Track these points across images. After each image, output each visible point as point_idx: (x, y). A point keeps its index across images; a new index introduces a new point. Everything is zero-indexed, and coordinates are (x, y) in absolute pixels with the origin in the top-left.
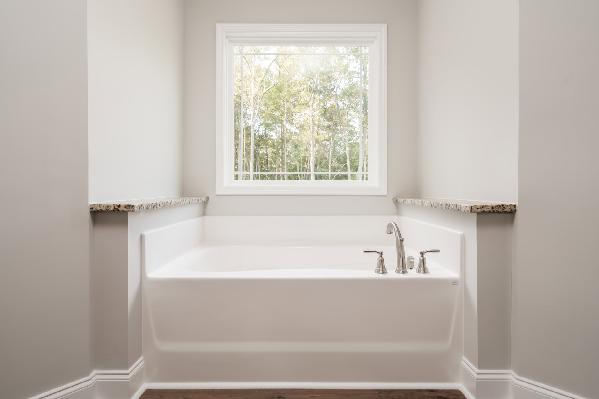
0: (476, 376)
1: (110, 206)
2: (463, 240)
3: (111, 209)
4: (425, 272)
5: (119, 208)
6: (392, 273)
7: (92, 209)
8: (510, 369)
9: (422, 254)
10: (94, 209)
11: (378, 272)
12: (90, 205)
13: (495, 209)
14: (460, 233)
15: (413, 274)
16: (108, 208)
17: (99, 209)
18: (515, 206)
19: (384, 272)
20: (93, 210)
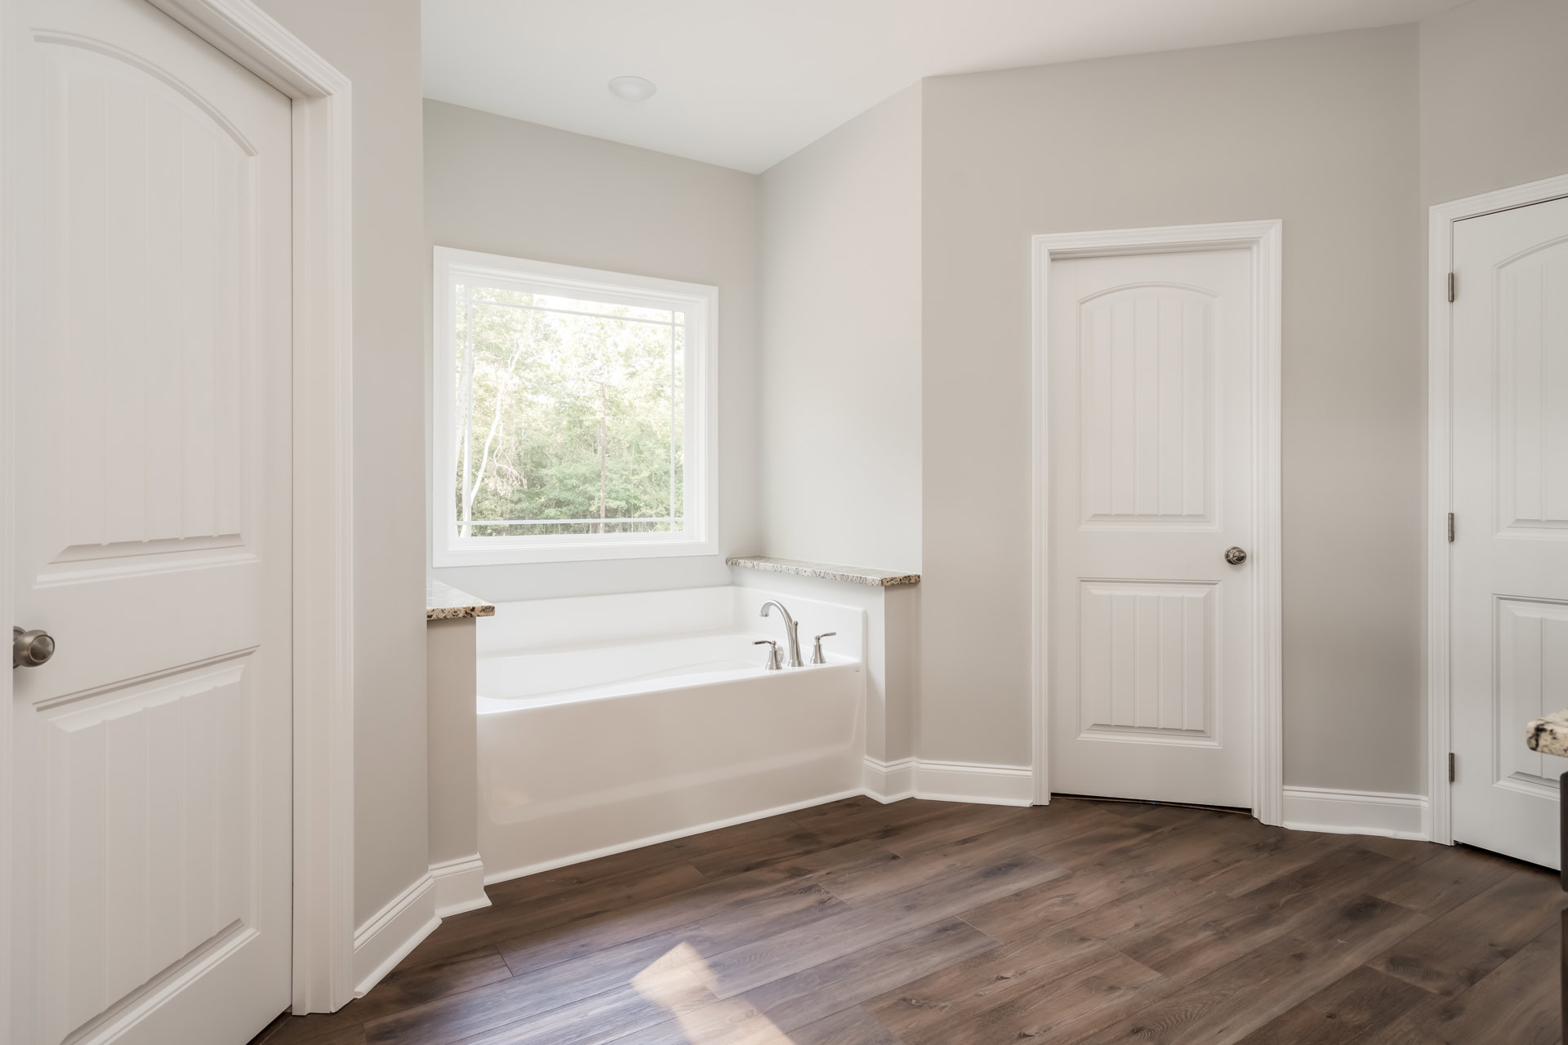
0: (884, 770)
1: (459, 610)
2: (866, 618)
3: (461, 615)
4: (821, 662)
5: (473, 613)
6: (787, 667)
7: (429, 617)
8: (912, 756)
9: (818, 639)
10: (434, 617)
11: (771, 668)
12: (428, 612)
13: (902, 581)
14: (860, 609)
15: (809, 664)
16: (455, 614)
17: (442, 616)
18: (919, 576)
19: (778, 667)
20: (432, 618)
